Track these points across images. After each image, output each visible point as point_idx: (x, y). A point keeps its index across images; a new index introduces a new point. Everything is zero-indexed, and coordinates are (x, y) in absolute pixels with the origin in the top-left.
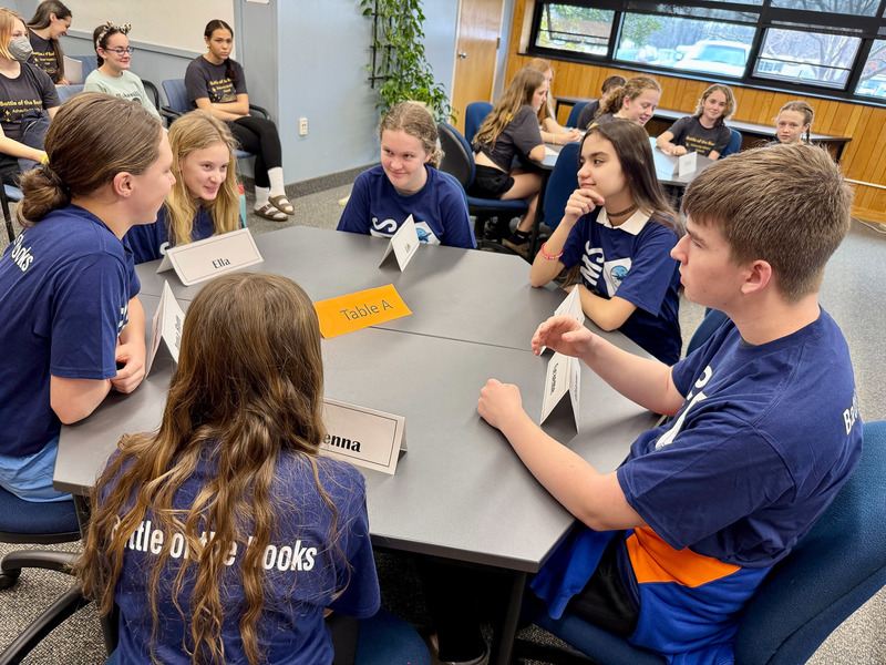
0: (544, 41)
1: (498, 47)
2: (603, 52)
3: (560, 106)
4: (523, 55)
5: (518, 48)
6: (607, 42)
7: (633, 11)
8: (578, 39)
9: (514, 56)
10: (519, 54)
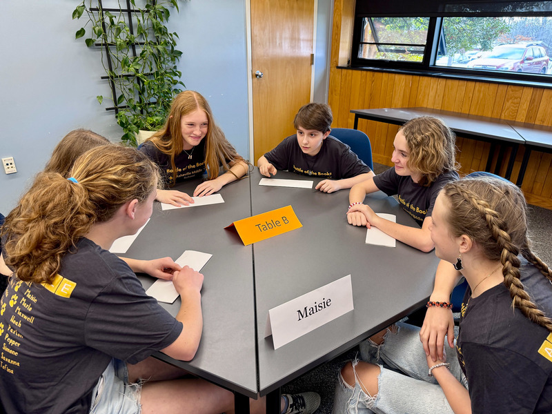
0: (368, 53)
1: (312, 63)
2: (419, 58)
3: (360, 120)
4: (342, 68)
5: (337, 62)
6: (423, 49)
7: (450, 15)
8: (402, 48)
9: (334, 69)
10: (338, 67)
